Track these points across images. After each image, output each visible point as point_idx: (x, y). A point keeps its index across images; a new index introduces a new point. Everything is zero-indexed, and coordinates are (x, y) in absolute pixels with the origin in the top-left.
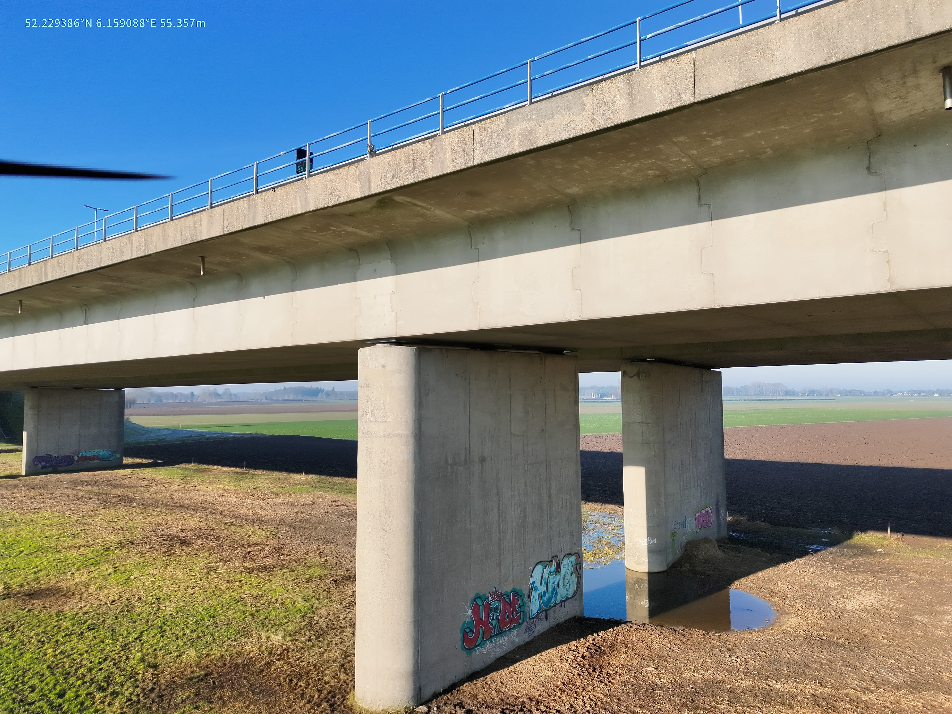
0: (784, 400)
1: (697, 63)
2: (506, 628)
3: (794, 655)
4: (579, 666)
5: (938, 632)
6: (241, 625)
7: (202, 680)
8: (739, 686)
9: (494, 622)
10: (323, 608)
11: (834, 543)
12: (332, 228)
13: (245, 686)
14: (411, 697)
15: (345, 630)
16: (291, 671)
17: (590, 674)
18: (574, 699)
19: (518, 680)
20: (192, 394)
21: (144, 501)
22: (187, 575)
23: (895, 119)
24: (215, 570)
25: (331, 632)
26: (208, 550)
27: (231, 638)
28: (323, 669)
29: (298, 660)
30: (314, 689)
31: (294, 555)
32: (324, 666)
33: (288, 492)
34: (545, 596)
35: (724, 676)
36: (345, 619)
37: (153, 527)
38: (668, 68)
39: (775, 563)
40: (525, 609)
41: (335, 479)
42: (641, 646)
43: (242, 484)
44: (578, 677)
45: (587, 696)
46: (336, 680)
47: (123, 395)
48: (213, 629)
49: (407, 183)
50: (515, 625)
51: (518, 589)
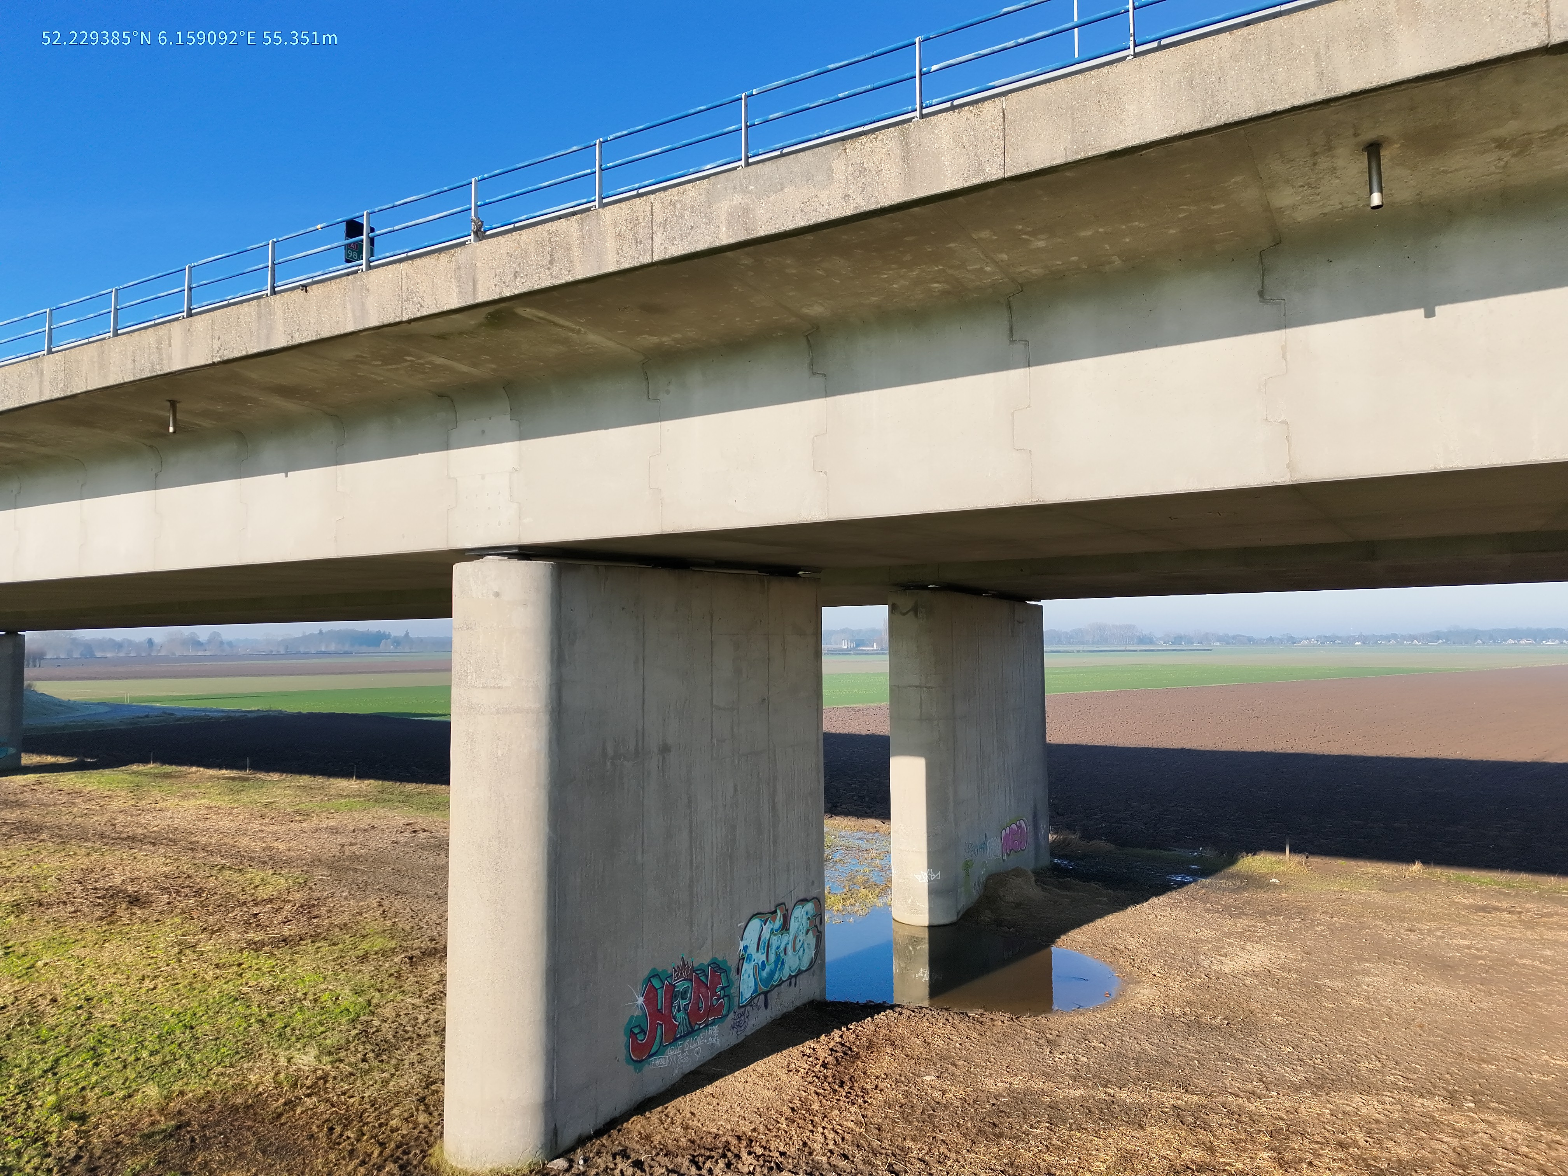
0: (1136, 651)
1: (1009, 117)
2: (700, 1025)
3: (1146, 1045)
4: (817, 1080)
5: (1354, 1001)
6: (240, 1040)
7: (171, 1136)
8: (1064, 1098)
9: (680, 1015)
10: (388, 1004)
11: (1208, 871)
12: (409, 358)
13: (250, 1143)
14: (540, 1146)
15: (428, 1040)
16: (332, 1114)
17: (835, 1091)
18: (808, 1133)
19: (719, 1107)
20: (150, 642)
21: (61, 829)
22: (142, 957)
23: (1300, 219)
24: (193, 946)
25: (401, 1044)
26: (181, 913)
27: (224, 1062)
28: (388, 1108)
29: (344, 1094)
30: (373, 1141)
31: (337, 916)
32: (390, 1102)
33: (327, 810)
34: (763, 970)
35: (1041, 1083)
36: (426, 1021)
37: (77, 875)
38: (964, 121)
39: (1120, 905)
40: (732, 992)
41: (410, 787)
42: (915, 1043)
43: (244, 797)
44: (816, 1097)
45: (830, 1127)
46: (411, 1125)
47: (20, 644)
48: (191, 1048)
49: (539, 287)
50: (714, 1019)
51: (720, 959)
